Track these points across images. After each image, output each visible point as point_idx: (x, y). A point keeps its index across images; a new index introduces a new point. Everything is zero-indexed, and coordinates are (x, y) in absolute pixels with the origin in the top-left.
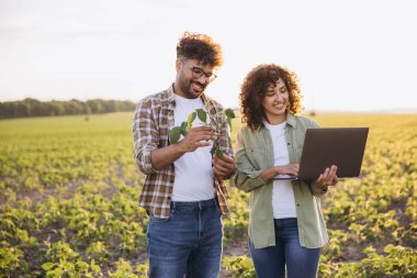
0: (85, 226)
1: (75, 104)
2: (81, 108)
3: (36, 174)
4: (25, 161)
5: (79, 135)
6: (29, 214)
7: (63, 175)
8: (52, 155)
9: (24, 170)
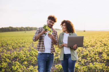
0: (23, 58)
1: (22, 28)
2: (24, 29)
3: (11, 46)
4: (9, 42)
5: (23, 36)
6: (9, 55)
7: (18, 46)
8: (16, 41)
9: (8, 45)
